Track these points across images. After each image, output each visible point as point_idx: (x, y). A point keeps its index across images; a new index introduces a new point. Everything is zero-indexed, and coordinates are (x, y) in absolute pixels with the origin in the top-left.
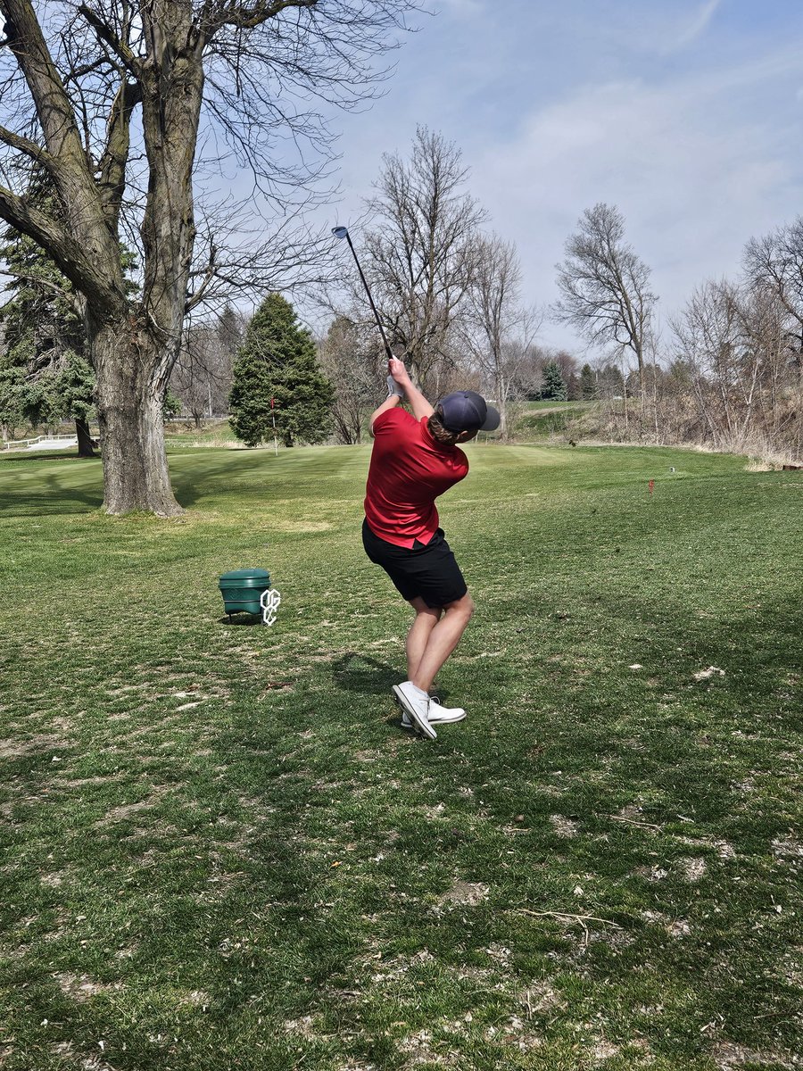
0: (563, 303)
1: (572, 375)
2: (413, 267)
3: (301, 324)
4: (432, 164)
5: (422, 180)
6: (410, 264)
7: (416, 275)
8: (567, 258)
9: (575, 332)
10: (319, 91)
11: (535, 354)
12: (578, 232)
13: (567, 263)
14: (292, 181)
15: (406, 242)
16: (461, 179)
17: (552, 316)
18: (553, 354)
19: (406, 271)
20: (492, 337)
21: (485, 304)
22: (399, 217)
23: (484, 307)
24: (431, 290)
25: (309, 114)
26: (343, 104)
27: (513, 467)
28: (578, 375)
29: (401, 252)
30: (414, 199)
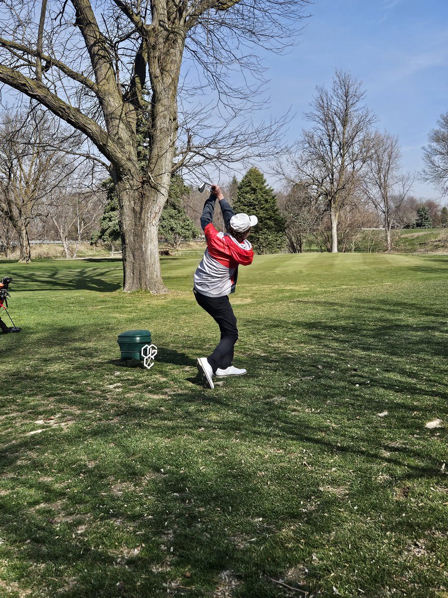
0: (427, 170)
1: (436, 213)
2: (333, 150)
3: (268, 185)
4: (344, 91)
5: (339, 100)
6: (331, 149)
7: (334, 155)
8: (429, 143)
9: (434, 187)
10: (261, 43)
11: (412, 201)
12: (437, 128)
13: (430, 146)
14: (241, 96)
15: (329, 136)
16: (361, 98)
17: (419, 178)
18: (424, 201)
19: (329, 153)
20: (383, 191)
21: (379, 171)
22: (325, 122)
23: (378, 174)
24: (343, 164)
25: (250, 56)
26: (275, 50)
27: (383, 267)
28: (439, 213)
29: (326, 142)
30: (334, 111)
